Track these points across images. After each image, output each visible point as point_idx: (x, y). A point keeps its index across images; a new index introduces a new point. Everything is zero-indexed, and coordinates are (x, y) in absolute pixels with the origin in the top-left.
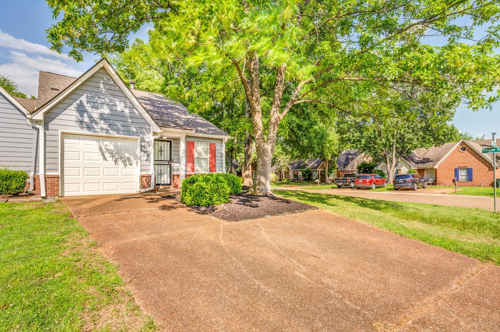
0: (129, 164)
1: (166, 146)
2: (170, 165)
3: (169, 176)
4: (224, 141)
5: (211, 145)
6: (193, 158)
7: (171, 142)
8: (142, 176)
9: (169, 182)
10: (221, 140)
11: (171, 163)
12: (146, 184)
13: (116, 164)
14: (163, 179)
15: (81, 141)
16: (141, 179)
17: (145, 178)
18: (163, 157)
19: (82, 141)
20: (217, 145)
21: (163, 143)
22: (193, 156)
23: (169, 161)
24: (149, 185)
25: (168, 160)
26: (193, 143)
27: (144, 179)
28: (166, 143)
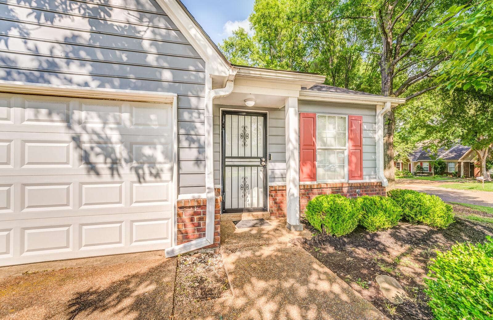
0: (151, 174)
1: (254, 126)
2: (265, 167)
3: (261, 190)
4: (379, 111)
5: (352, 121)
6: (314, 151)
7: (265, 116)
8: (181, 207)
9: (261, 205)
10: (373, 108)
11: (266, 161)
12: (190, 228)
13: (112, 175)
14: (249, 198)
15: (12, 110)
16: (179, 215)
17: (190, 211)
18: (248, 148)
19: (16, 111)
20: (365, 119)
21: (248, 118)
22: (314, 145)
23: (260, 158)
24: (199, 230)
25: (261, 154)
26: (313, 118)
27: (186, 215)
28: (254, 118)
